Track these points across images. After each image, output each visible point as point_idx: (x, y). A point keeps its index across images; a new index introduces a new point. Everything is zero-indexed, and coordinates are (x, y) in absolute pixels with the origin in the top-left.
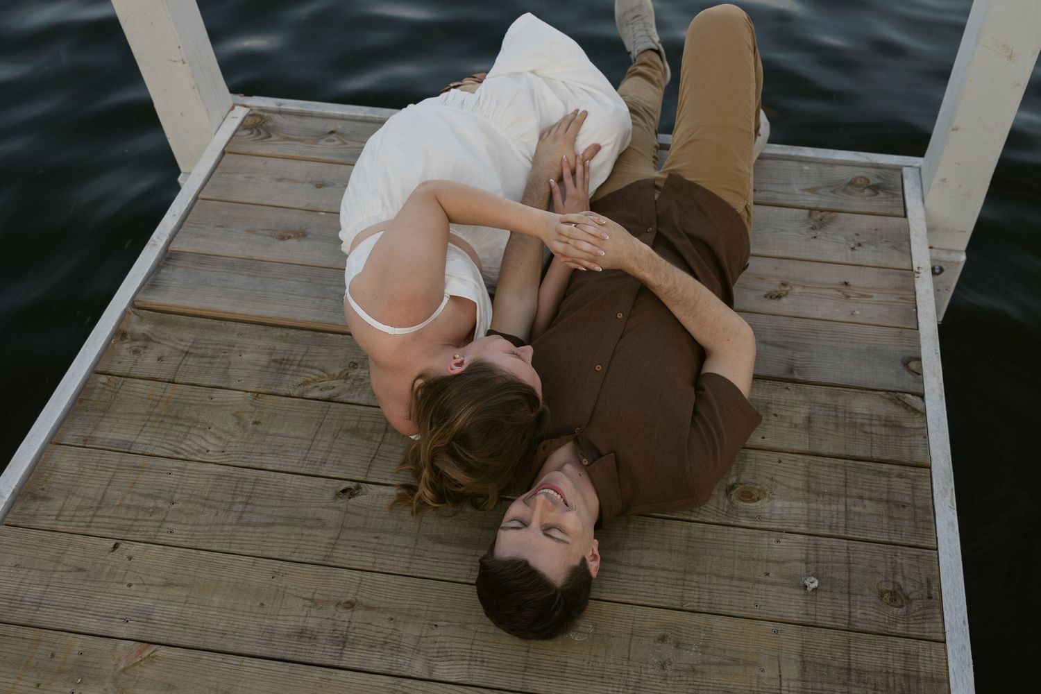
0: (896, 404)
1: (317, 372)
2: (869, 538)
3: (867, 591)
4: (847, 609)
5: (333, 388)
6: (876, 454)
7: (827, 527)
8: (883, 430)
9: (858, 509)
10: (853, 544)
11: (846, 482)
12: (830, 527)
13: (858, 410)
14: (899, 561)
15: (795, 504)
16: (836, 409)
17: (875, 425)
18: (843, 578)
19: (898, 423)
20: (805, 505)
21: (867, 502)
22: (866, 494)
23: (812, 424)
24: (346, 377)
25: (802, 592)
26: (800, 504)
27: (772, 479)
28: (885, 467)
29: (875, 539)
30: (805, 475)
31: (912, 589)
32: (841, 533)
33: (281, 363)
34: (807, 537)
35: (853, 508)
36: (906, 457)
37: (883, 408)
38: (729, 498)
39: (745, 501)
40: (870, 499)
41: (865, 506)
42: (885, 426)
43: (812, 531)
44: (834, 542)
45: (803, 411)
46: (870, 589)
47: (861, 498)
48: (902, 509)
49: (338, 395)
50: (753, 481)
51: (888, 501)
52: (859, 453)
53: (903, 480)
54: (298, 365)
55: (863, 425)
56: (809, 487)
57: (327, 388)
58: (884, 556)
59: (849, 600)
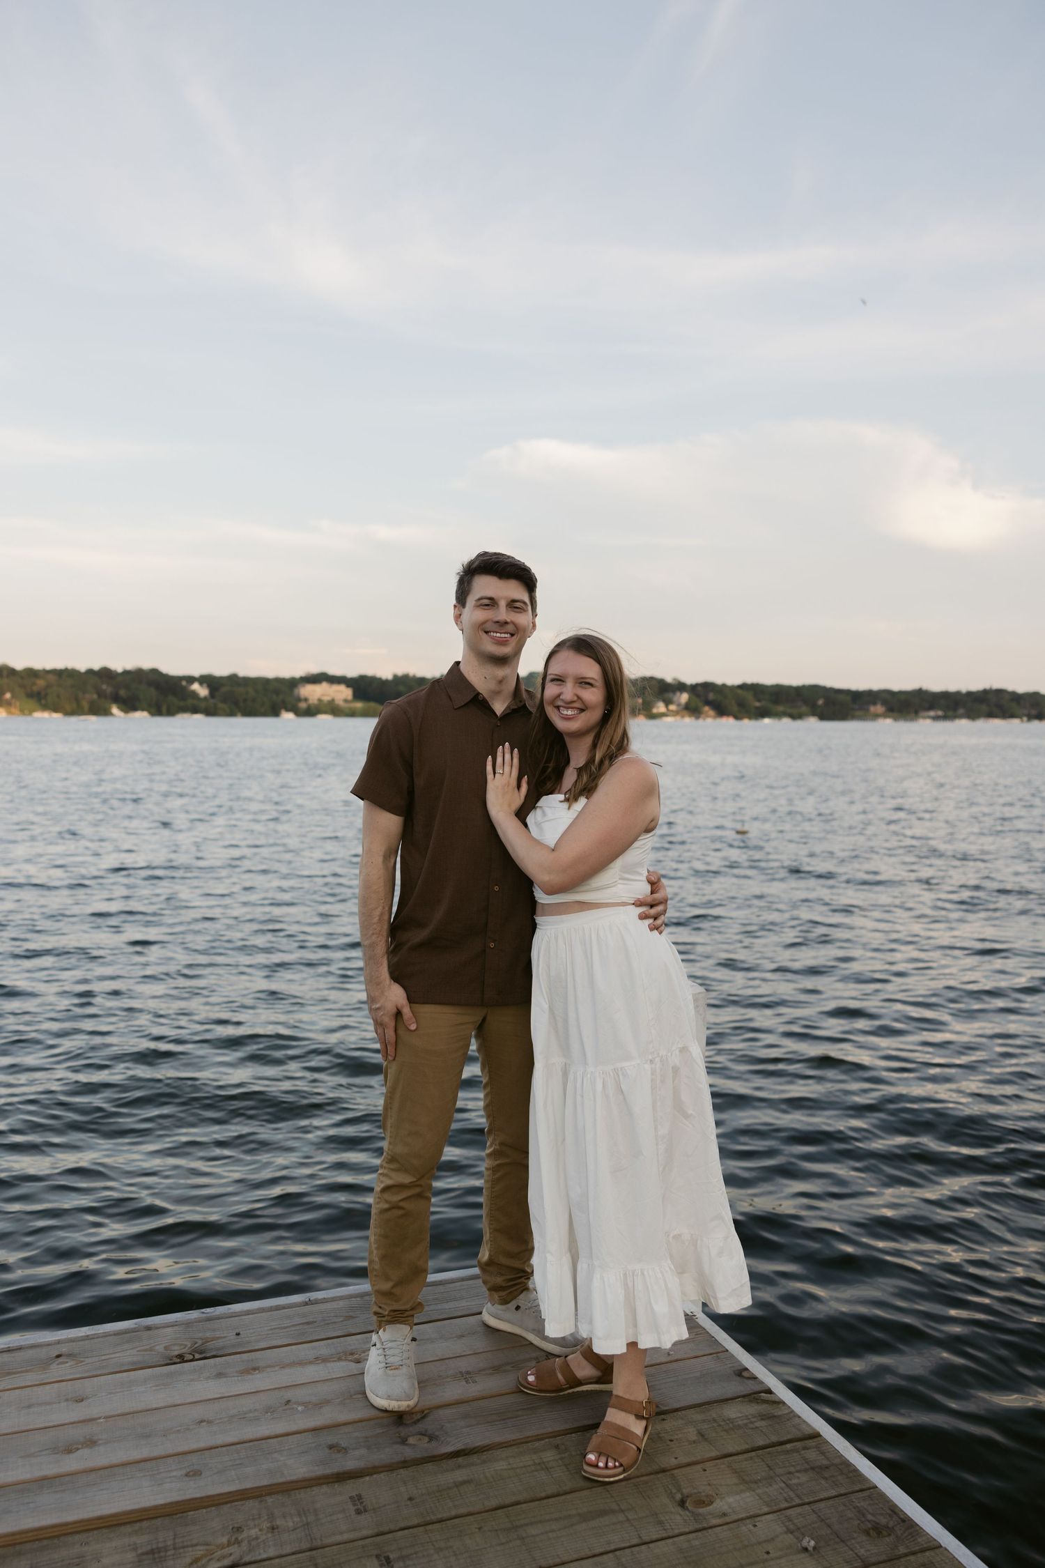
0: (758, 1403)
1: (202, 1548)
2: (822, 1497)
3: (854, 1534)
4: (851, 1552)
5: (231, 1554)
6: (774, 1439)
7: (783, 1502)
8: (763, 1423)
9: (795, 1481)
10: (815, 1506)
11: (769, 1467)
12: (786, 1500)
13: (733, 1416)
14: (858, 1505)
15: (743, 1495)
16: (715, 1420)
17: (755, 1422)
18: (828, 1532)
19: (771, 1415)
20: (753, 1493)
21: (797, 1474)
22: (792, 1469)
23: (706, 1437)
24: (238, 1542)
25: (807, 1554)
26: (748, 1494)
27: (709, 1485)
28: (788, 1446)
29: (826, 1496)
30: (733, 1473)
31: (886, 1520)
32: (798, 1501)
33: (154, 1554)
34: (775, 1515)
35: (790, 1482)
36: (799, 1434)
37: (752, 1409)
38: (688, 1509)
39: (703, 1507)
40: (797, 1471)
41: (799, 1478)
42: (762, 1419)
43: (775, 1508)
44: (799, 1510)
45: (691, 1430)
46: (855, 1532)
47: (790, 1473)
48: (827, 1470)
49: (241, 1558)
50: (695, 1491)
51: (812, 1469)
52: (761, 1443)
53: (809, 1451)
54: (175, 1549)
55: (746, 1424)
56: (744, 1480)
57: (224, 1557)
58: (845, 1506)
59: (847, 1546)
